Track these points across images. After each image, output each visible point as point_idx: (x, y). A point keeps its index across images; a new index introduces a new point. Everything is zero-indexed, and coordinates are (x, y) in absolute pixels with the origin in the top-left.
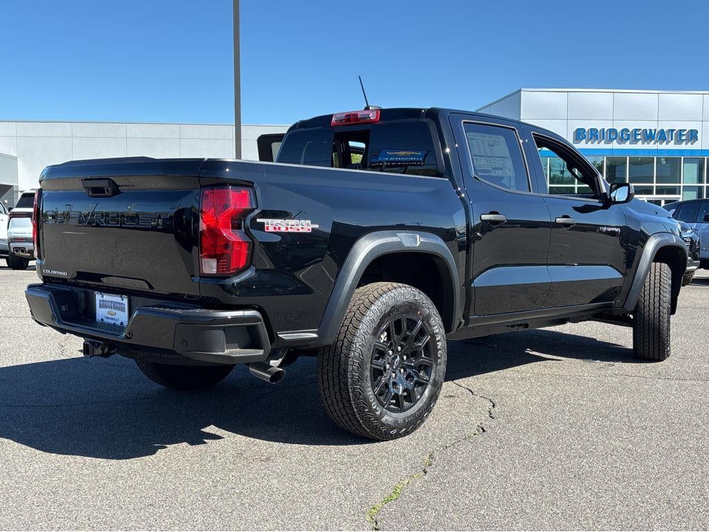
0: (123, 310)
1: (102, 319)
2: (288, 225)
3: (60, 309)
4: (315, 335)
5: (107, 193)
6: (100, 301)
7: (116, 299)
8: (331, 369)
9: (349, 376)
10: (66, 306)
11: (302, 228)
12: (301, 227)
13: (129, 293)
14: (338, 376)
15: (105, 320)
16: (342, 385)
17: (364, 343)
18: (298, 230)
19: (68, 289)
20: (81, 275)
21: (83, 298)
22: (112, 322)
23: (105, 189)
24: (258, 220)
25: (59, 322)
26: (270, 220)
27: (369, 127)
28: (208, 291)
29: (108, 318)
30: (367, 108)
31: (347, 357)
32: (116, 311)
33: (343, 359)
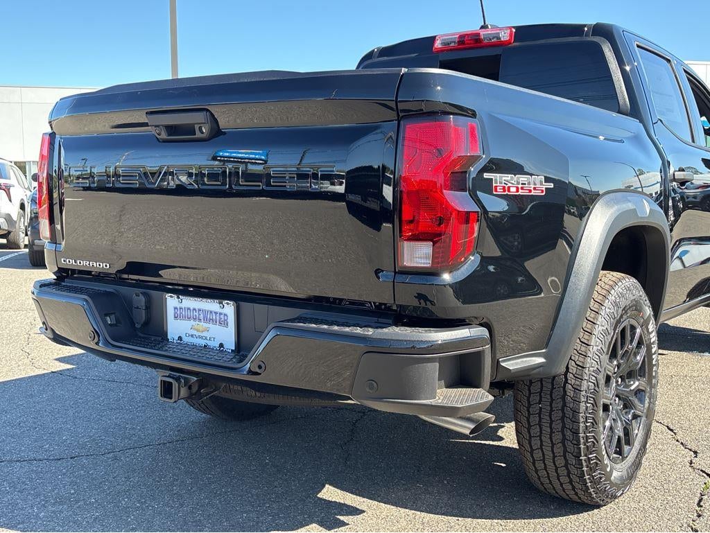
0: (224, 323)
1: (180, 338)
2: (518, 183)
3: (105, 322)
4: (541, 360)
5: (198, 135)
6: (175, 308)
7: (211, 305)
8: (549, 408)
9: (582, 420)
10: (113, 316)
11: (535, 189)
12: (533, 186)
13: (237, 296)
14: (562, 419)
15: (186, 339)
16: (568, 433)
17: (599, 367)
18: (530, 191)
19: (110, 288)
20: (134, 267)
21: (143, 304)
22: (203, 342)
23: (197, 127)
24: (486, 175)
25: (107, 343)
26: (498, 175)
27: (497, 51)
28: (406, 297)
29: (192, 336)
30: (484, 27)
31: (577, 390)
32: (211, 325)
33: (570, 393)
